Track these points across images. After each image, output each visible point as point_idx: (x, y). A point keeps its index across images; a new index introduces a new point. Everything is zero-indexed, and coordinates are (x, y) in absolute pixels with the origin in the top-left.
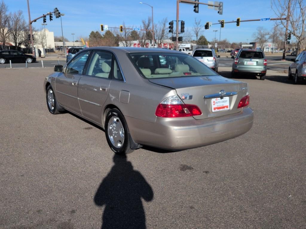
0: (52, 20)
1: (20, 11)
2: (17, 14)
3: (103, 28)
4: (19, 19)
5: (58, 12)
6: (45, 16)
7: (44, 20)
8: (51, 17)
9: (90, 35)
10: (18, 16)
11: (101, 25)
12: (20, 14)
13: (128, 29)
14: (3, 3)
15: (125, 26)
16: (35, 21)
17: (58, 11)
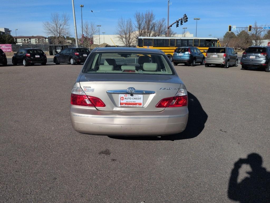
0: (182, 24)
1: (163, 18)
2: (161, 22)
3: (231, 28)
4: (162, 25)
5: (186, 18)
6: (178, 22)
7: (177, 25)
8: (181, 22)
9: (225, 35)
10: (161, 23)
11: (229, 26)
12: (163, 21)
13: (260, 28)
14: (151, 14)
15: (257, 25)
16: (171, 26)
17: (186, 16)
